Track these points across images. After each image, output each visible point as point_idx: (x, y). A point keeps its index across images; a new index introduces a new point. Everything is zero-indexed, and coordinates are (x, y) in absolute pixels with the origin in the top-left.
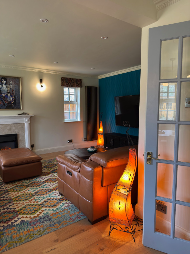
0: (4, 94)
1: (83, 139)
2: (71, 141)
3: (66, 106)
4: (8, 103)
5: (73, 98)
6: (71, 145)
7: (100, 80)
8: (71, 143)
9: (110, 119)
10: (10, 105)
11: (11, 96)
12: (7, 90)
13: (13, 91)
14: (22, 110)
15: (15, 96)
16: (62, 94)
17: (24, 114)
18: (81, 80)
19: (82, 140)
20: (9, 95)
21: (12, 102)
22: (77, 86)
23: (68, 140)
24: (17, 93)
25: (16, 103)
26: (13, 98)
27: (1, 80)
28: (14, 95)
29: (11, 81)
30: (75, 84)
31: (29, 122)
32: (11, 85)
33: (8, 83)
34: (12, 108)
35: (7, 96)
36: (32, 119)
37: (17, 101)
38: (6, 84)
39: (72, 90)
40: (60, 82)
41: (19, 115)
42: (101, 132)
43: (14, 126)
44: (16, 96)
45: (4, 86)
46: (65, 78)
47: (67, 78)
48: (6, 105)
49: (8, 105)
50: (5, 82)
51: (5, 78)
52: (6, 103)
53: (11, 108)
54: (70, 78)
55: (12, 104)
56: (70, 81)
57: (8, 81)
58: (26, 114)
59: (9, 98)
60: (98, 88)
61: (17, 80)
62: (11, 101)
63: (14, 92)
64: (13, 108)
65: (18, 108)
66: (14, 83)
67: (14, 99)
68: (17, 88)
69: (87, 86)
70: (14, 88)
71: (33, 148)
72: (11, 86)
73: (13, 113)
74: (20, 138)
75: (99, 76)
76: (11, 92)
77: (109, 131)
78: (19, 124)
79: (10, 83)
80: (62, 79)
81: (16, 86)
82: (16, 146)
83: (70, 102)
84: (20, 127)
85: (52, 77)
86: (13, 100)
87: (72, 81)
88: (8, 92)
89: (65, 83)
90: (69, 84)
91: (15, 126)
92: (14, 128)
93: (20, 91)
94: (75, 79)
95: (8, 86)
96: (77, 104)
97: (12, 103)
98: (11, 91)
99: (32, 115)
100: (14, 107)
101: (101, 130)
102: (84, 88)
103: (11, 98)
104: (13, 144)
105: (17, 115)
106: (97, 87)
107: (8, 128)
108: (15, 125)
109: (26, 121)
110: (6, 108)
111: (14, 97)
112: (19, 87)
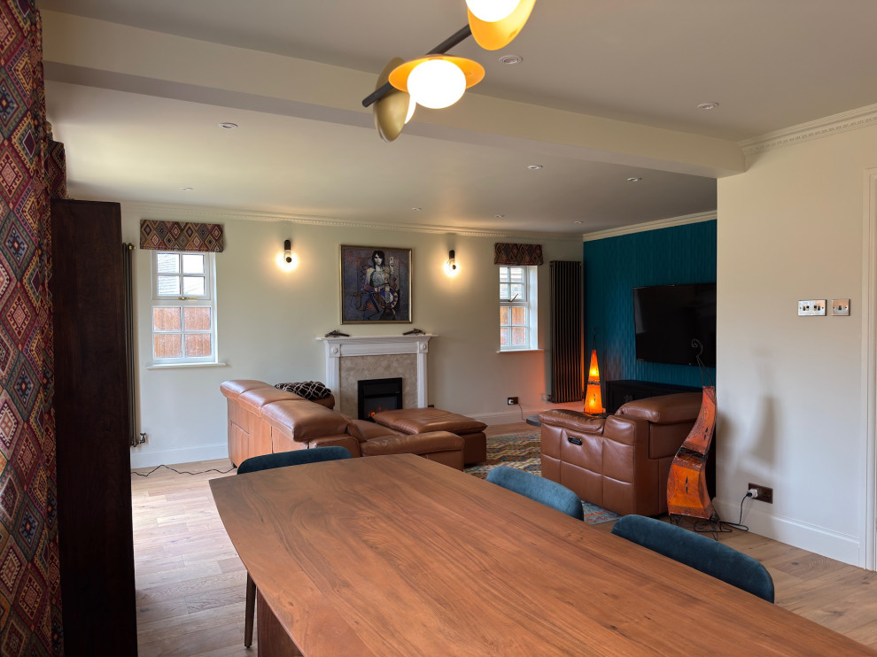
0: (377, 287)
1: (545, 397)
2: (515, 401)
3: (503, 310)
4: (384, 307)
5: (517, 292)
6: (516, 410)
7: (585, 243)
8: (516, 406)
9: (617, 344)
10: (388, 311)
11: (392, 291)
12: (384, 279)
13: (395, 280)
14: (412, 322)
15: (398, 292)
16: (496, 282)
17: (417, 331)
18: (540, 247)
19: (543, 400)
20: (387, 289)
21: (394, 304)
22: (531, 262)
23: (509, 399)
26: (394, 297)
27: (374, 257)
28: (397, 290)
29: (392, 257)
30: (527, 258)
31: (427, 351)
32: (393, 266)
35: (383, 290)
36: (433, 345)
37: (401, 302)
38: (383, 264)
39: (517, 272)
40: (492, 254)
41: (405, 334)
42: (594, 377)
43: (395, 359)
44: (401, 292)
45: (378, 269)
46: (503, 244)
47: (508, 244)
48: (382, 313)
49: (385, 311)
50: (380, 260)
51: (381, 252)
52: (381, 308)
53: (390, 320)
54: (516, 245)
55: (393, 310)
56: (515, 251)
58: (420, 332)
59: (387, 296)
60: (582, 265)
61: (403, 254)
62: (390, 303)
63: (397, 282)
64: (394, 319)
65: (405, 319)
66: (397, 262)
67: (397, 299)
68: (404, 273)
69: (556, 262)
70: (397, 274)
72: (392, 268)
73: (394, 330)
74: (407, 389)
75: (584, 235)
76: (392, 283)
77: (615, 377)
78: (405, 356)
79: (391, 262)
80: (498, 246)
81: (401, 268)
82: (399, 405)
83: (510, 303)
84: (409, 361)
85: (475, 243)
86: (394, 300)
87: (519, 249)
88: (386, 282)
89: (504, 257)
90: (511, 258)
91: (397, 360)
92: (395, 364)
93: (408, 280)
94: (527, 245)
95: (387, 269)
96: (529, 307)
97: (393, 306)
98: (392, 280)
99: (430, 335)
100: (396, 317)
101: (594, 372)
102: (546, 266)
103: (392, 297)
104: (393, 400)
105: (402, 335)
106: (579, 262)
107: (385, 363)
108: (398, 357)
109: (420, 348)
110: (380, 319)
111: (396, 294)
112: (408, 270)
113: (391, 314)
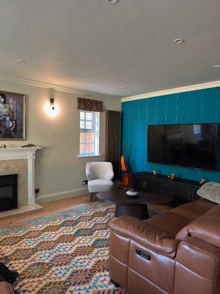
0: (1, 117)
2: (87, 182)
3: (82, 134)
4: (5, 130)
5: (89, 126)
6: (86, 187)
7: (123, 103)
8: (87, 185)
10: (8, 132)
11: (11, 120)
12: (5, 112)
13: (13, 113)
14: (25, 140)
15: (16, 121)
16: (78, 120)
18: (101, 102)
20: (8, 118)
21: (12, 128)
22: (97, 110)
23: (84, 181)
24: (19, 116)
25: (17, 131)
26: (13, 124)
28: (15, 119)
29: (12, 99)
30: (95, 108)
31: (34, 157)
32: (12, 104)
33: (7, 102)
34: (12, 138)
35: (5, 120)
36: (39, 154)
37: (18, 128)
38: (4, 102)
39: (89, 115)
40: (76, 104)
41: (22, 147)
43: (13, 162)
44: (18, 121)
46: (82, 99)
47: (85, 99)
48: (4, 133)
49: (6, 133)
50: (2, 100)
51: (3, 94)
52: (3, 130)
53: (10, 138)
54: (89, 100)
55: (12, 132)
56: (89, 103)
57: (7, 98)
58: (32, 145)
59: (7, 123)
60: (121, 113)
61: (19, 97)
62: (10, 128)
63: (15, 114)
65: (20, 138)
66: (15, 102)
67: (15, 125)
68: (20, 110)
69: (109, 111)
70: (15, 109)
71: (38, 193)
72: (11, 106)
75: (122, 99)
76: (11, 115)
78: (20, 161)
79: (10, 102)
80: (79, 99)
81: (18, 106)
83: (85, 130)
84: (22, 164)
86: (13, 126)
87: (90, 103)
88: (7, 114)
89: (83, 106)
90: (87, 107)
92: (13, 166)
93: (23, 114)
94: (95, 101)
95: (7, 106)
96: (95, 133)
97: (12, 130)
98: (11, 114)
99: (38, 148)
100: (14, 136)
102: (104, 113)
103: (11, 124)
106: (119, 112)
107: (5, 165)
108: (15, 161)
109: (29, 156)
110: (2, 138)
111: (14, 122)
112: (22, 107)
113: (11, 134)
